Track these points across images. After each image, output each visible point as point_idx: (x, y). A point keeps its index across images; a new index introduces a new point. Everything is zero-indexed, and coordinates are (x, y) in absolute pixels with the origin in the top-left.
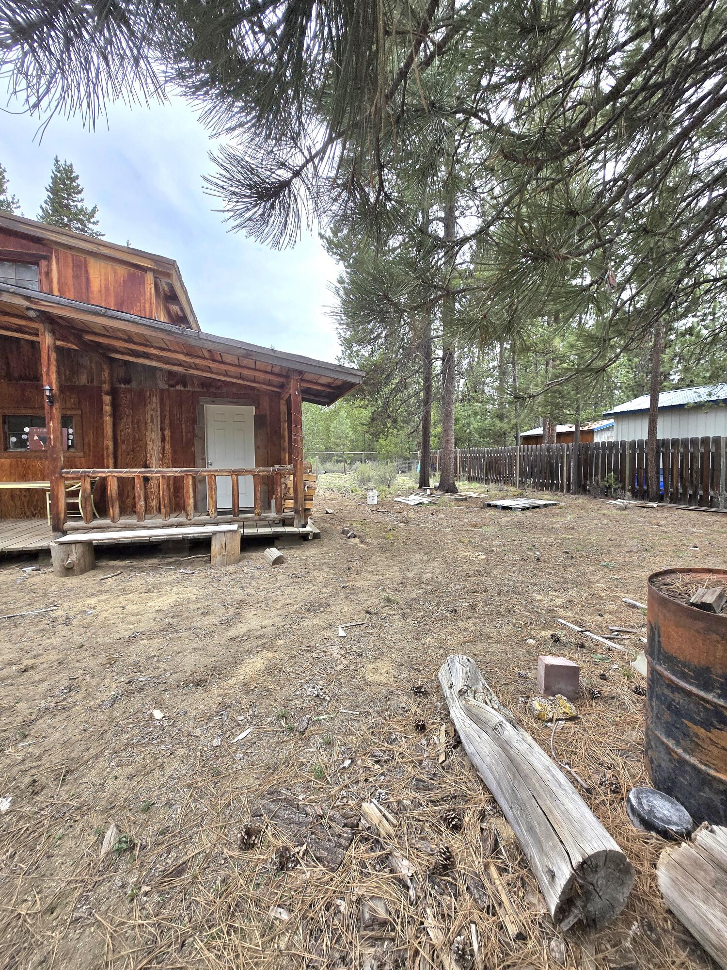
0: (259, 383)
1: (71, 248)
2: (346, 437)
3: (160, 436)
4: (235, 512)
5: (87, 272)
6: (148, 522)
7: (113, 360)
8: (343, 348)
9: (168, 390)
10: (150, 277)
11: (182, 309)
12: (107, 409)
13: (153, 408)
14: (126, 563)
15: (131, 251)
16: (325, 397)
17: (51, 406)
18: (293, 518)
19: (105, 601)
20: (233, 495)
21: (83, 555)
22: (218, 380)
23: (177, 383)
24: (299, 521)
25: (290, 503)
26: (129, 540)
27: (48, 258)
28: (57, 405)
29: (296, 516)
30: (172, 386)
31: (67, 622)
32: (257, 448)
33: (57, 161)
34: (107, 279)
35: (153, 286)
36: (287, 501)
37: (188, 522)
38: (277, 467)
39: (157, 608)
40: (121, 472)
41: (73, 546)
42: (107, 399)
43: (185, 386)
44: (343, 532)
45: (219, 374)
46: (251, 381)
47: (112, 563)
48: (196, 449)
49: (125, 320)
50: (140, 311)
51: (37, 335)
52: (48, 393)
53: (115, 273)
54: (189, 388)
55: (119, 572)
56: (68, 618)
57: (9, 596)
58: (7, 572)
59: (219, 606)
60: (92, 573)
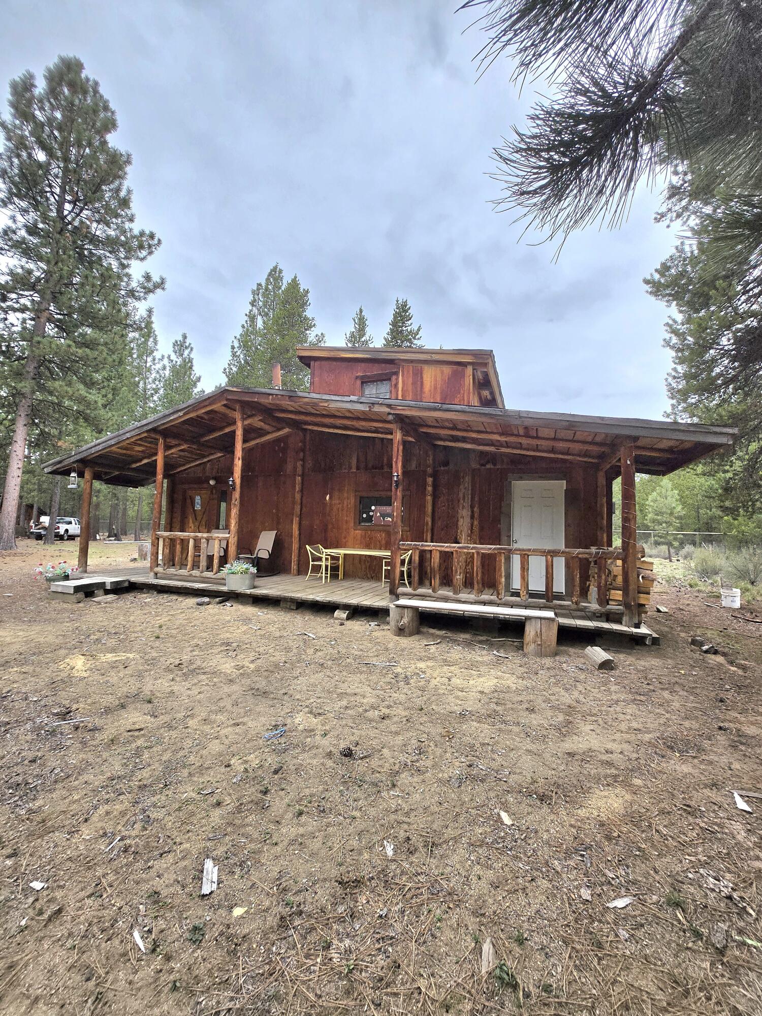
0: (573, 455)
1: (412, 361)
2: (671, 514)
3: (469, 513)
4: (548, 597)
5: (422, 378)
6: (463, 596)
7: (435, 445)
8: (674, 402)
9: (479, 469)
10: (469, 370)
11: (492, 393)
12: (430, 489)
13: (465, 487)
14: (442, 633)
15: (456, 352)
16: (659, 464)
17: (396, 489)
18: (622, 614)
19: (432, 668)
20: (547, 577)
21: (412, 620)
22: (527, 456)
23: (488, 462)
24: (631, 619)
25: (617, 595)
26: (446, 612)
27: (396, 373)
28: (400, 488)
29: (626, 612)
30: (483, 465)
31: (406, 679)
32: (567, 526)
33: (397, 301)
34: (436, 380)
35: (471, 377)
36: (613, 592)
37: (499, 602)
38: (593, 550)
39: (479, 689)
40: (443, 546)
41: (406, 610)
42: (430, 480)
43: (495, 465)
44: (694, 642)
45: (528, 450)
46: (563, 454)
47: (432, 631)
48: (503, 526)
49: (456, 411)
50: (460, 401)
51: (391, 434)
52: (395, 479)
53: (442, 372)
54: (499, 466)
55: (439, 641)
56: (406, 677)
57: (362, 644)
58: (359, 623)
59: (543, 705)
60: (416, 637)
